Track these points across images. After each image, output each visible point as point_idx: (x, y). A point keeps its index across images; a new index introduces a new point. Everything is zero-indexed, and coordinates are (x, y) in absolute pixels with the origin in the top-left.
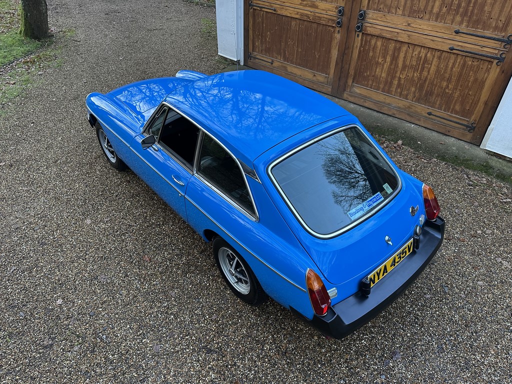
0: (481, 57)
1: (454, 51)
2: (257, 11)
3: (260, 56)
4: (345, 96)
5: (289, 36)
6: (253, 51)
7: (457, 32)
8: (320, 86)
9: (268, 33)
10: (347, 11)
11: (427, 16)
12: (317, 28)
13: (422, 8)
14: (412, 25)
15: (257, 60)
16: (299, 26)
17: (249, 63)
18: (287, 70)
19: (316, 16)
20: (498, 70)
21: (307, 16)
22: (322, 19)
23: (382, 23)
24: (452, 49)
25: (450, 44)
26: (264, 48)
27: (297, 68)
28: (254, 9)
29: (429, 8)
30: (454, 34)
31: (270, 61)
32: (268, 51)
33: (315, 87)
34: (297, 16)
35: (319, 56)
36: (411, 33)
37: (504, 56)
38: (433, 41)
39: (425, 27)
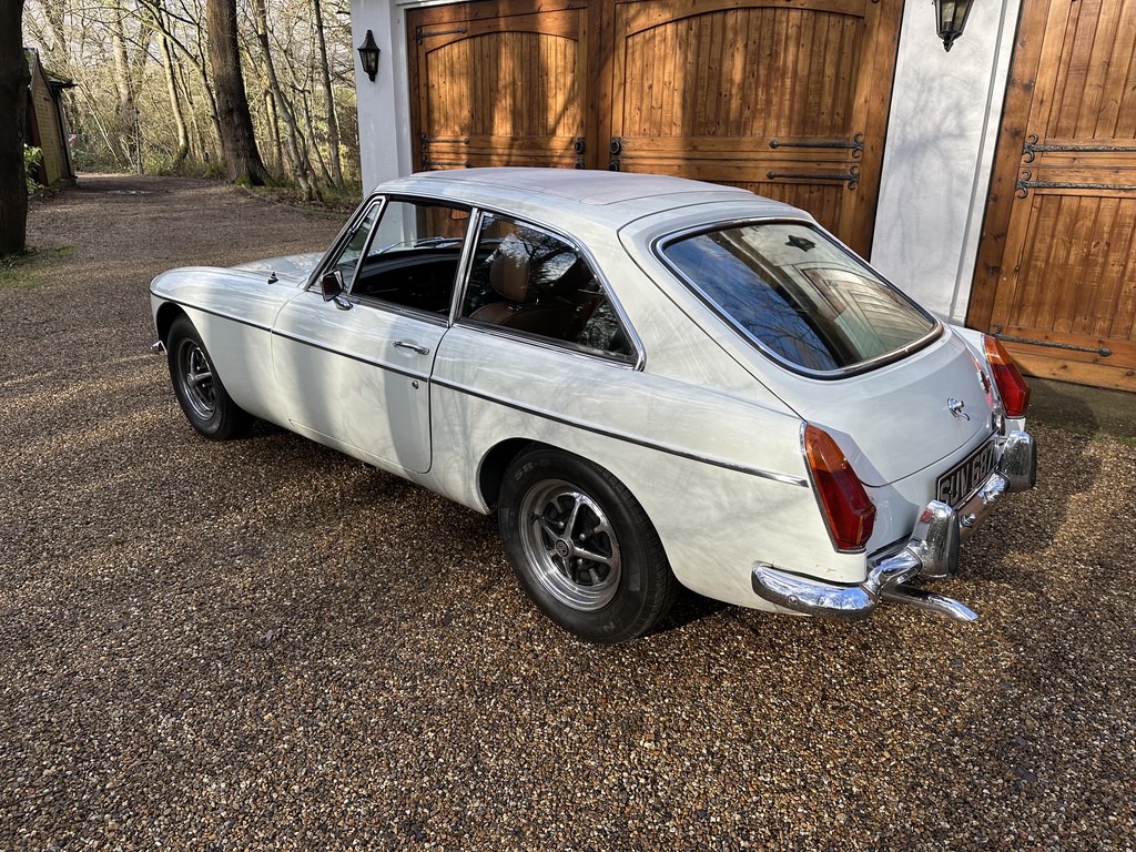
0: (821, 181)
1: (776, 179)
7: (773, 146)
10: (589, 144)
11: (722, 130)
13: (712, 116)
14: (701, 148)
20: (854, 198)
23: (651, 154)
24: (770, 177)
25: (766, 168)
29: (723, 115)
30: (770, 149)
36: (701, 162)
37: (856, 171)
38: (739, 168)
39: (722, 147)
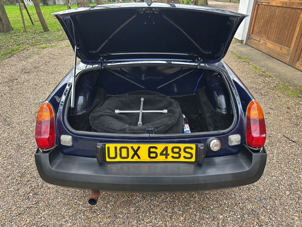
2: (260, 5)
3: (255, 36)
4: (298, 65)
5: (273, 20)
6: (252, 34)
8: (283, 57)
9: (262, 20)
12: (291, 12)
15: (252, 39)
16: (280, 12)
17: (248, 42)
18: (266, 45)
19: (291, 3)
21: (286, 4)
22: (294, 4)
26: (258, 31)
27: (273, 44)
28: (258, 4)
31: (259, 40)
32: (259, 33)
33: (280, 58)
34: (280, 5)
35: (288, 34)
